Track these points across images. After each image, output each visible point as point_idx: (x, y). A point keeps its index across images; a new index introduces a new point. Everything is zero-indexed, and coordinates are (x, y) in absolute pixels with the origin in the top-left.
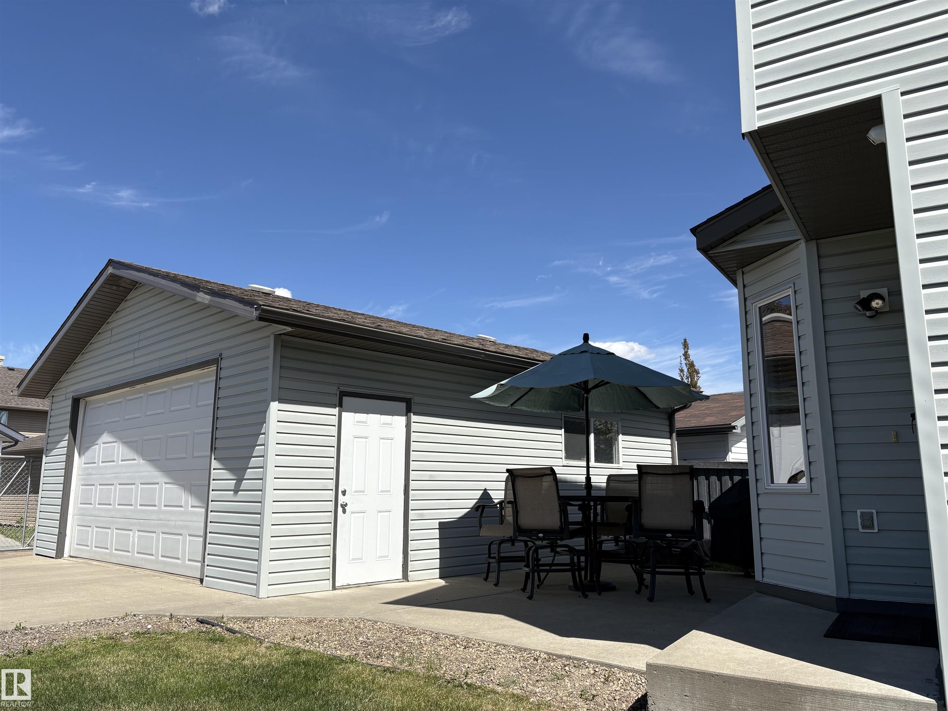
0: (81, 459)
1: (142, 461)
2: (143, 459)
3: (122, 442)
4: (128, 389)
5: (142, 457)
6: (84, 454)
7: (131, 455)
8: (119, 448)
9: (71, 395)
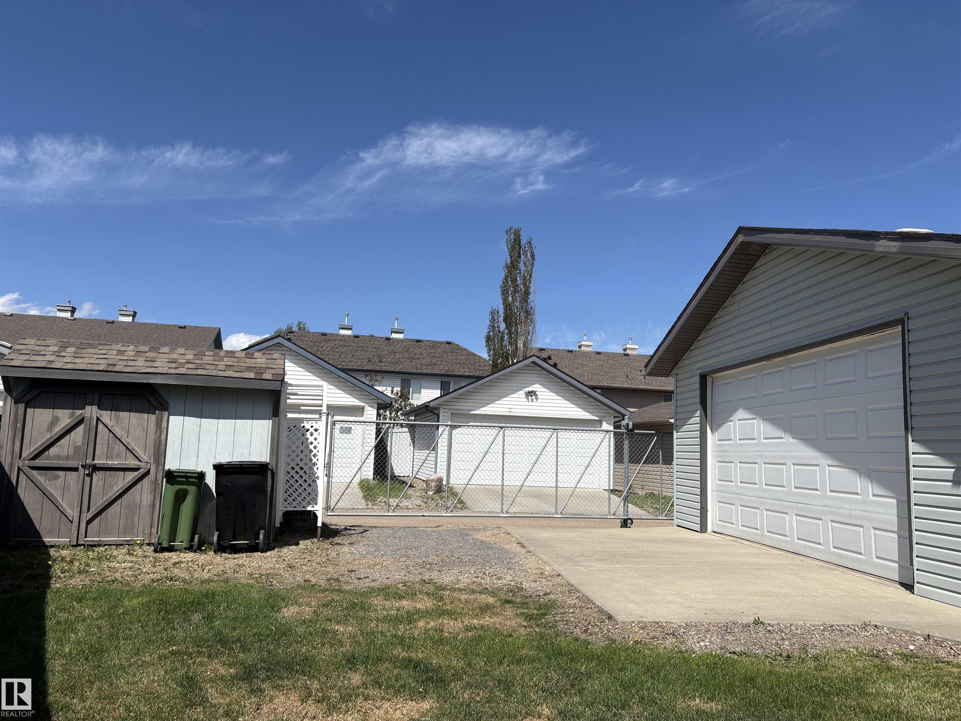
0: (714, 436)
1: (791, 440)
2: (793, 438)
3: (763, 419)
4: (764, 363)
5: (792, 436)
6: (717, 430)
7: (777, 432)
8: (759, 425)
9: (698, 372)
